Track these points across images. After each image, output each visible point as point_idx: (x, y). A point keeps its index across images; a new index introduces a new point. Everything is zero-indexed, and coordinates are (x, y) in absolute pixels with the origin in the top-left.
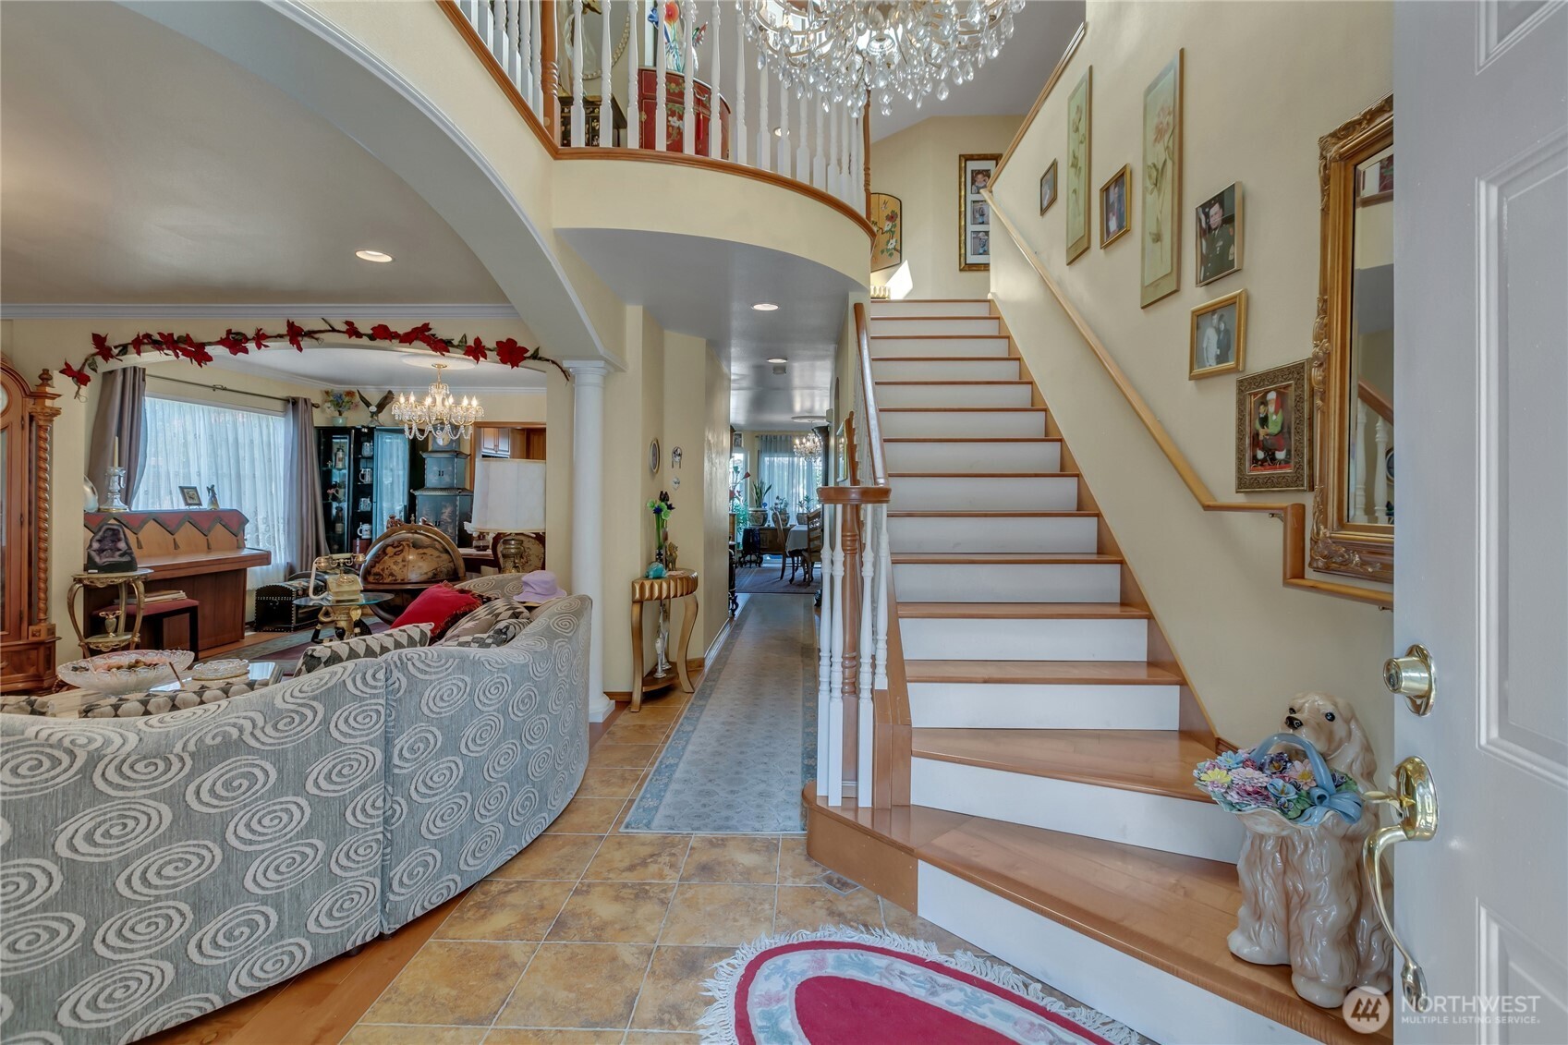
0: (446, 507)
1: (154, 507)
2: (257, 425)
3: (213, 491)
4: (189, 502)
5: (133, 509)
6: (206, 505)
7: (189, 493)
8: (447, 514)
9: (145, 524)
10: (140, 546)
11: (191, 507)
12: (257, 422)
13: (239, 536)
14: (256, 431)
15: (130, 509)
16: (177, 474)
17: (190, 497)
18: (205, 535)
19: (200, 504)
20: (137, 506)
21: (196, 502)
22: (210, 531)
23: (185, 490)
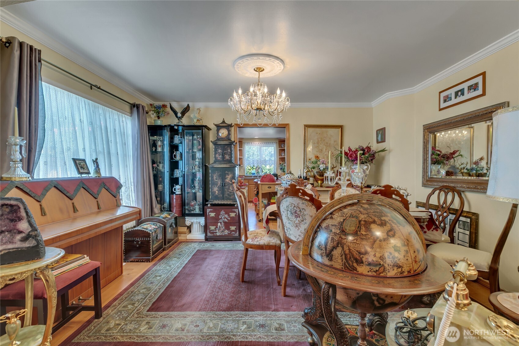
0: (228, 174)
1: (52, 175)
2: (117, 120)
3: (97, 163)
4: (81, 171)
5: (35, 177)
6: (92, 175)
7: (79, 164)
8: (229, 179)
9: (47, 191)
10: (43, 213)
11: (83, 175)
12: (117, 117)
13: (117, 197)
14: (117, 122)
15: (33, 178)
16: (69, 149)
17: (82, 167)
18: (96, 198)
19: (89, 173)
20: (38, 174)
21: (86, 171)
22: (98, 195)
23: (77, 162)
